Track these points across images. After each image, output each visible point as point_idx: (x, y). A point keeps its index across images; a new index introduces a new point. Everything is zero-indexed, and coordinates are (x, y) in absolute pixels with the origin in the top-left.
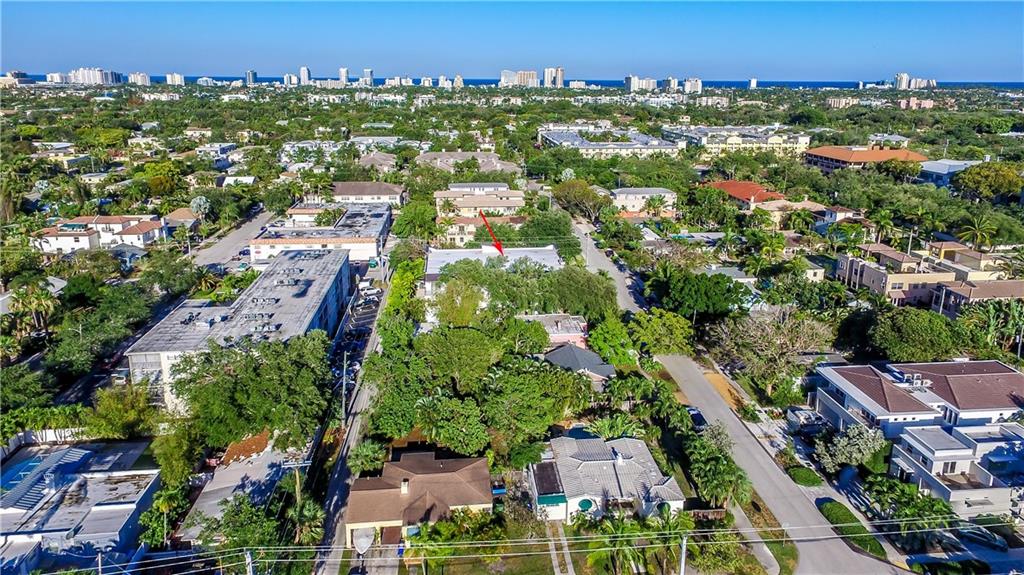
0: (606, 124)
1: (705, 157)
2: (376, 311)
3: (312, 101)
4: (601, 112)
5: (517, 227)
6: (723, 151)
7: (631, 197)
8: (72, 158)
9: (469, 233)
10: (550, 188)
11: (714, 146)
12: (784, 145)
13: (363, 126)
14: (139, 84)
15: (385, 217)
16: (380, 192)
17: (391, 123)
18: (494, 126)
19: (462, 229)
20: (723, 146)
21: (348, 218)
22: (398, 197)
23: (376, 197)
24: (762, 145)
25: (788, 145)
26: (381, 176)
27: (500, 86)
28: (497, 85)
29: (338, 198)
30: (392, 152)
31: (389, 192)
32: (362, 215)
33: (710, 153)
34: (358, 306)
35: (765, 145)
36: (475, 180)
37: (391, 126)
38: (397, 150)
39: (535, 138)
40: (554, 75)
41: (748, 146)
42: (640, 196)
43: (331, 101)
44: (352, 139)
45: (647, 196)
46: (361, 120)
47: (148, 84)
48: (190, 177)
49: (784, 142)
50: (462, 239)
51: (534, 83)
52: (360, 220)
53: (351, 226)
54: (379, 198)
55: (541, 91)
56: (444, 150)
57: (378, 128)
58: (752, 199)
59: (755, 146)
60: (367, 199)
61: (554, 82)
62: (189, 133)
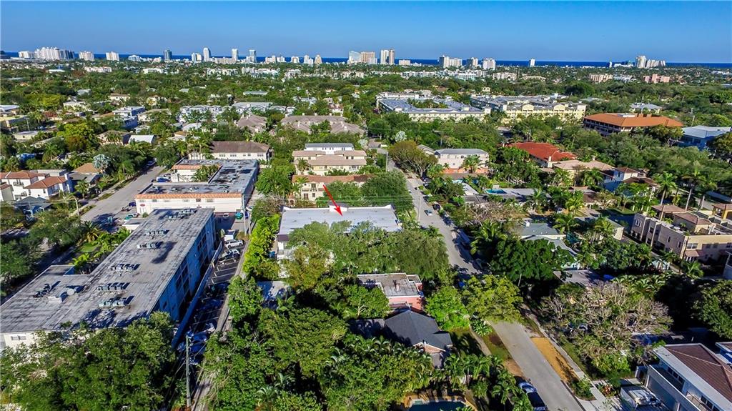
0: (427, 94)
1: (505, 121)
2: (236, 265)
3: (210, 74)
4: (424, 84)
5: (360, 184)
6: (519, 116)
7: (452, 156)
8: (13, 118)
9: (320, 190)
10: (386, 146)
11: (512, 112)
12: (566, 112)
13: (244, 94)
14: (86, 59)
15: (252, 172)
16: (250, 150)
17: (266, 91)
18: (343, 95)
19: (314, 186)
20: (520, 112)
21: (222, 173)
22: (265, 154)
23: (247, 154)
24: (549, 111)
25: (569, 112)
26: (253, 135)
27: (348, 63)
28: (346, 63)
29: (216, 155)
30: (263, 115)
31: (258, 150)
32: (233, 171)
33: (509, 117)
34: (221, 259)
35: (551, 112)
36: (326, 141)
37: (266, 94)
38: (268, 114)
39: (375, 104)
40: (388, 55)
41: (538, 112)
42: (459, 156)
43: (224, 74)
44: (236, 104)
45: (465, 156)
46: (244, 88)
47: (93, 60)
48: (102, 135)
49: (566, 109)
50: (314, 195)
51: (373, 61)
52: (231, 175)
53: (222, 181)
54: (249, 155)
55: (378, 67)
56: (303, 114)
57: (255, 96)
58: (550, 158)
59: (544, 112)
60: (240, 156)
61: (388, 60)
62: (112, 98)
